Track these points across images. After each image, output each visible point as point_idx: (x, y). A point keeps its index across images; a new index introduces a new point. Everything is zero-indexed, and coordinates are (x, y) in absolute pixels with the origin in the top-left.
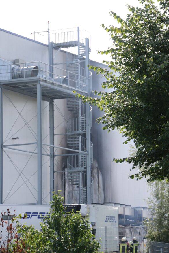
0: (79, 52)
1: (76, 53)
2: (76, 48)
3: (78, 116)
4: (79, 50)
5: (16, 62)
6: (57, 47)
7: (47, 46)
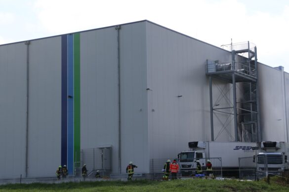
0: (249, 55)
1: (247, 57)
2: (247, 53)
3: (249, 92)
4: (249, 54)
5: (216, 62)
6: (235, 53)
7: (231, 52)
